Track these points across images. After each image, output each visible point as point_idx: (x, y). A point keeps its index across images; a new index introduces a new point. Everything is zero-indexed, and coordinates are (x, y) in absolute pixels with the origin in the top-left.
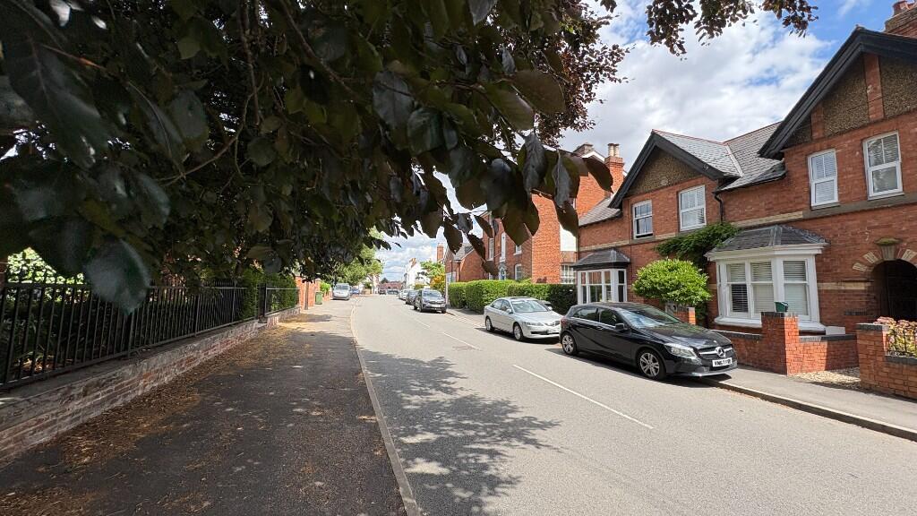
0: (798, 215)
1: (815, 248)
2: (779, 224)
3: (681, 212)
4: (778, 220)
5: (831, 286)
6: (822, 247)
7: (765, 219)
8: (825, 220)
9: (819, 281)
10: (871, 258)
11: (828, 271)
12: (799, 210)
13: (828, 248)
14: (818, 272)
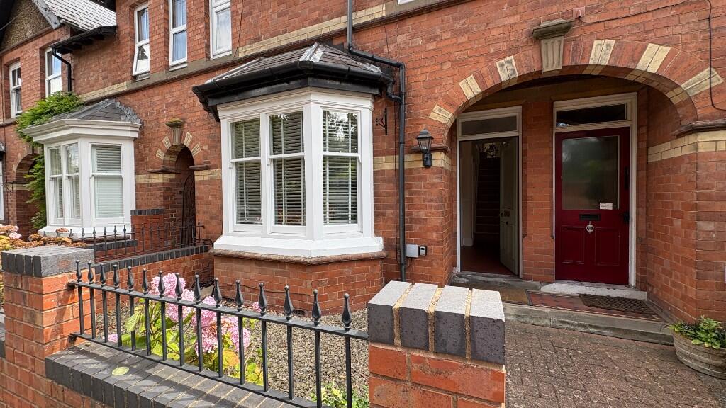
0: (122, 87)
1: (127, 131)
2: (110, 97)
3: (47, 79)
4: (111, 93)
5: (143, 179)
6: (138, 130)
7: (102, 90)
8: (141, 94)
9: (137, 173)
10: (167, 143)
11: (142, 160)
12: (124, 80)
13: (142, 130)
14: (135, 160)
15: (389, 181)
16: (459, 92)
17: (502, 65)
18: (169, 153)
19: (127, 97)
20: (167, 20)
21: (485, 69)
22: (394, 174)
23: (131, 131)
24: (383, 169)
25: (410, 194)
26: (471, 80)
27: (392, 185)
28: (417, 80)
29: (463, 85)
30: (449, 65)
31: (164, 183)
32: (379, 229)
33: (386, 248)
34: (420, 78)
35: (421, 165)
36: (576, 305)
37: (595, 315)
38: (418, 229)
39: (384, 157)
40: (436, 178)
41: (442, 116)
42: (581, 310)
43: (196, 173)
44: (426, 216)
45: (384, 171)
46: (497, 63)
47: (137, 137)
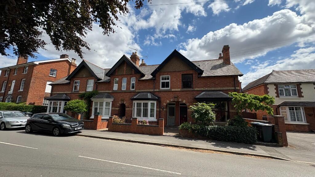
0: (110, 91)
1: (112, 100)
2: (107, 93)
3: (87, 86)
5: (113, 108)
7: (105, 91)
8: (115, 94)
10: (120, 103)
11: (114, 105)
20: (122, 82)
25: (161, 114)
26: (168, 100)
30: (166, 98)
31: (118, 110)
32: (157, 118)
34: (162, 99)
35: (162, 110)
39: (158, 109)
40: (164, 112)
43: (126, 108)
46: (171, 99)
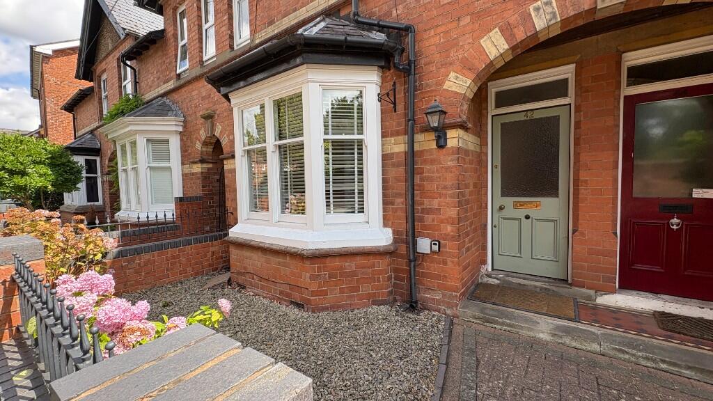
1: (172, 125)
2: (162, 96)
3: (123, 85)
4: (162, 91)
5: (187, 169)
6: (182, 124)
7: (157, 90)
8: (183, 90)
9: (183, 164)
10: (203, 134)
11: (186, 151)
12: (171, 79)
13: (185, 124)
14: (181, 152)
15: (398, 165)
16: (480, 52)
17: (537, 9)
18: (205, 144)
19: (173, 94)
20: (199, 17)
21: (513, 18)
22: (404, 156)
23: (176, 125)
24: (392, 151)
25: (422, 180)
26: (496, 35)
27: (402, 170)
28: (430, 43)
29: (485, 43)
30: (468, 19)
31: (202, 173)
32: (388, 220)
33: (395, 241)
34: (432, 41)
35: (434, 146)
36: (644, 327)
37: (674, 344)
38: (430, 220)
39: (393, 139)
40: (452, 160)
41: (459, 84)
42: (653, 336)
43: (225, 162)
44: (439, 205)
45: (393, 154)
46: (531, 9)
47: (181, 130)
